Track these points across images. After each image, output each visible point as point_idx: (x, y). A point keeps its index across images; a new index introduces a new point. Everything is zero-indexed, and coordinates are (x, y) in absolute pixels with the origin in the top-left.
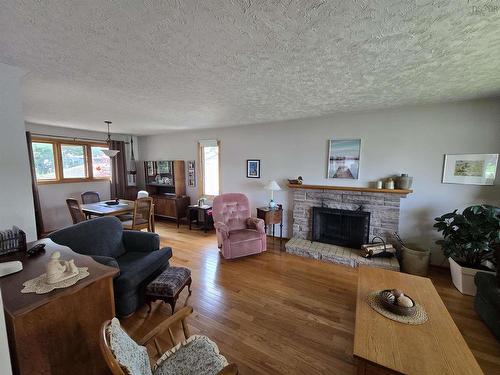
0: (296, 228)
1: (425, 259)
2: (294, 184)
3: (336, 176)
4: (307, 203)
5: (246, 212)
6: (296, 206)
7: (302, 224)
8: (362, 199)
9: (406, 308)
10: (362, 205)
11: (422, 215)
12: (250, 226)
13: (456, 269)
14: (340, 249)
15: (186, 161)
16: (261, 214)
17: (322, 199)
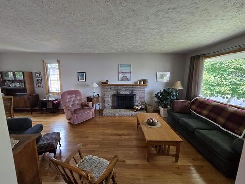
0: (106, 104)
1: (153, 108)
2: (104, 84)
3: (122, 80)
4: (110, 92)
5: (80, 100)
6: (106, 94)
7: (109, 102)
8: (132, 89)
9: (155, 123)
10: (132, 91)
11: (151, 93)
12: (84, 106)
13: (162, 110)
14: (125, 110)
15: (34, 71)
16: (89, 99)
17: (117, 90)
